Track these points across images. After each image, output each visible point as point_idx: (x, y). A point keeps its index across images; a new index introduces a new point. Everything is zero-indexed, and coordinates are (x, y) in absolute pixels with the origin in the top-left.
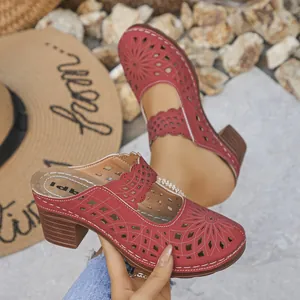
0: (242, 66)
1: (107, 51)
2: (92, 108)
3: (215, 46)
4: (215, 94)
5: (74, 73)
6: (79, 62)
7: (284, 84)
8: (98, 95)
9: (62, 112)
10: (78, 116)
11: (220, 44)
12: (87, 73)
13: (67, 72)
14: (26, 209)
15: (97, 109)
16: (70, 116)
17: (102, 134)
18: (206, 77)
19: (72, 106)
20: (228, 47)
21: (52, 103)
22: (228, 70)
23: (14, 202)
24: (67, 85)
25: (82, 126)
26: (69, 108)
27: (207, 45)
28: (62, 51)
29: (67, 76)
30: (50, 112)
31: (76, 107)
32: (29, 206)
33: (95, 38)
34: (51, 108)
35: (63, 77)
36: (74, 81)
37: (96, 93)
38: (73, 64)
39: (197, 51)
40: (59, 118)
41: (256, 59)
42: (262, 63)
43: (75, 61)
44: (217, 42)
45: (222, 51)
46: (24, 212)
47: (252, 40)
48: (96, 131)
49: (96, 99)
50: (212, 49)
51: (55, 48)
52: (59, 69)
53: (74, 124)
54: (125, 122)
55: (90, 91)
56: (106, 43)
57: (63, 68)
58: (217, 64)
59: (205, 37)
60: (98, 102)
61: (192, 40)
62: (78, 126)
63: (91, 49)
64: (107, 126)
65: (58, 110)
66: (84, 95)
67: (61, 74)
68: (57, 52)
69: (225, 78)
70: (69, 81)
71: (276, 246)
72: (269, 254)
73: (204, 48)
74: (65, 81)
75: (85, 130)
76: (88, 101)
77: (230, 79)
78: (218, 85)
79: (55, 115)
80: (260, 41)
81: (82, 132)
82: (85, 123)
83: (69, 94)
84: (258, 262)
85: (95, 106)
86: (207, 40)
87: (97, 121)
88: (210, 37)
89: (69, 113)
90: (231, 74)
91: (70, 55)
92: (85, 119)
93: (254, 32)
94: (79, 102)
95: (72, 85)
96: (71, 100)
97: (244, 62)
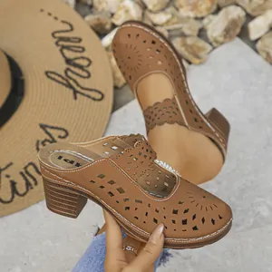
0: (225, 37)
1: (98, 19)
2: (85, 74)
3: (199, 15)
4: (200, 63)
5: (68, 39)
6: (72, 29)
7: (264, 55)
8: (90, 62)
9: (57, 77)
10: (71, 82)
11: (204, 14)
12: (80, 40)
13: (61, 39)
14: (23, 171)
15: (89, 76)
16: (65, 82)
17: (94, 99)
18: (191, 47)
19: (66, 73)
20: (211, 17)
21: (47, 69)
22: (211, 40)
23: (11, 164)
24: (61, 51)
25: (75, 92)
26: (63, 74)
27: (192, 14)
28: (56, 18)
29: (61, 43)
30: (45, 77)
31: (69, 73)
32: (26, 168)
33: (86, 4)
34: (47, 73)
35: (57, 44)
36: (68, 48)
37: (88, 59)
38: (67, 31)
39: (182, 20)
40: (54, 83)
41: (238, 30)
42: (244, 34)
43: (68, 28)
44: (201, 12)
45: (205, 21)
46: (21, 173)
47: (235, 13)
48: (89, 97)
49: (89, 65)
50: (196, 18)
51: (50, 14)
52: (53, 35)
53: (68, 89)
54: (116, 88)
55: (83, 58)
56: (97, 9)
57: (57, 35)
58: (202, 33)
59: (190, 7)
60: (90, 69)
61: (177, 9)
62: (71, 91)
63: (84, 16)
64: (100, 92)
65: (53, 76)
66: (77, 62)
67: (55, 40)
68: (51, 18)
69: (209, 48)
70: (63, 47)
71: (259, 213)
72: (252, 220)
73: (189, 18)
74: (59, 48)
75: (78, 95)
76: (81, 67)
77: (214, 48)
78: (202, 54)
79: (50, 80)
80: (243, 14)
81: (76, 98)
82: (78, 89)
83: (63, 60)
84: (241, 228)
85: (88, 72)
86: (192, 10)
87: (90, 87)
88: (194, 7)
89: (63, 78)
90: (215, 44)
91: (63, 22)
92: (78, 85)
93: (237, 5)
94: (72, 68)
95: (65, 51)
96: (65, 66)
97: (228, 33)
